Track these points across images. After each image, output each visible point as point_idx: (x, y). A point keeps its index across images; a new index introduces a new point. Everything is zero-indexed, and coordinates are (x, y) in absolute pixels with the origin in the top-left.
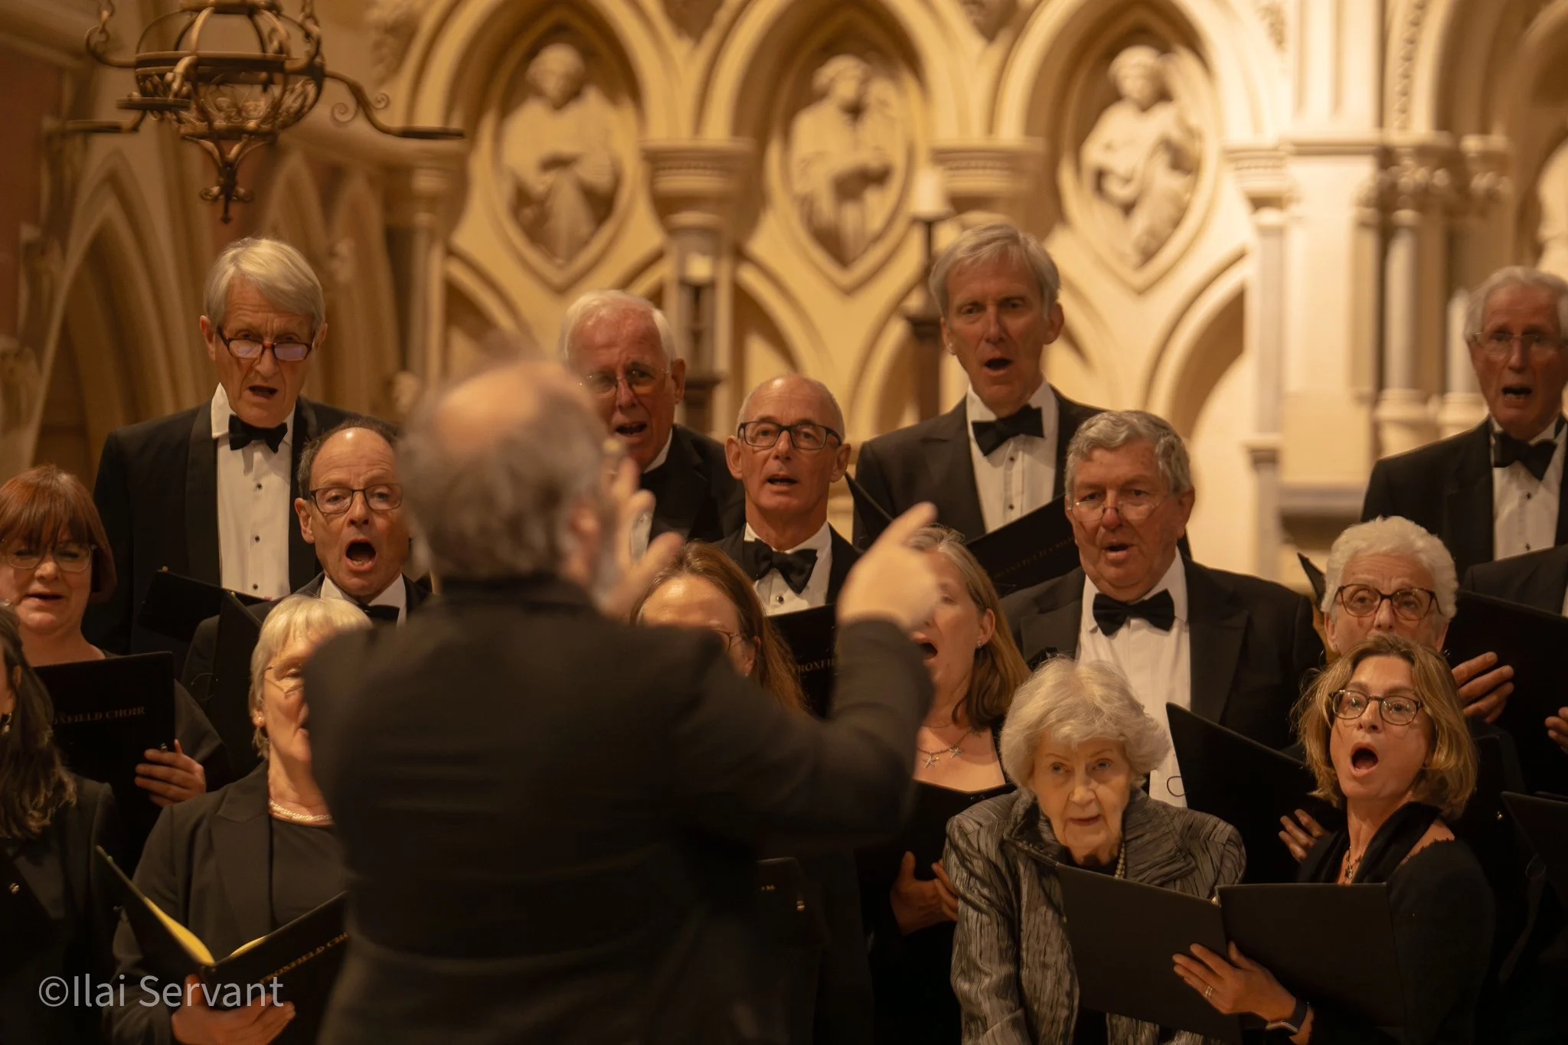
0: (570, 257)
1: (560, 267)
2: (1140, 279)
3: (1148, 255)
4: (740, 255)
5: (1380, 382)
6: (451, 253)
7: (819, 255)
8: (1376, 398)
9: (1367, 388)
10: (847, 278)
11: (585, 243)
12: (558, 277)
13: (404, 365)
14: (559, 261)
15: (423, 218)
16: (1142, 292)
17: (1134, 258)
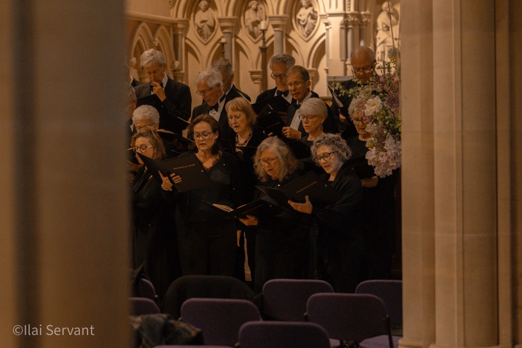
0: (207, 38)
1: (205, 41)
2: (306, 39)
3: (308, 35)
4: (236, 37)
5: (347, 57)
6: (186, 38)
7: (250, 37)
8: (346, 60)
9: (344, 58)
10: (255, 41)
11: (210, 36)
12: (205, 42)
13: (177, 59)
14: (205, 40)
15: (180, 32)
16: (307, 41)
17: (306, 35)
